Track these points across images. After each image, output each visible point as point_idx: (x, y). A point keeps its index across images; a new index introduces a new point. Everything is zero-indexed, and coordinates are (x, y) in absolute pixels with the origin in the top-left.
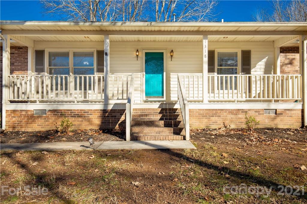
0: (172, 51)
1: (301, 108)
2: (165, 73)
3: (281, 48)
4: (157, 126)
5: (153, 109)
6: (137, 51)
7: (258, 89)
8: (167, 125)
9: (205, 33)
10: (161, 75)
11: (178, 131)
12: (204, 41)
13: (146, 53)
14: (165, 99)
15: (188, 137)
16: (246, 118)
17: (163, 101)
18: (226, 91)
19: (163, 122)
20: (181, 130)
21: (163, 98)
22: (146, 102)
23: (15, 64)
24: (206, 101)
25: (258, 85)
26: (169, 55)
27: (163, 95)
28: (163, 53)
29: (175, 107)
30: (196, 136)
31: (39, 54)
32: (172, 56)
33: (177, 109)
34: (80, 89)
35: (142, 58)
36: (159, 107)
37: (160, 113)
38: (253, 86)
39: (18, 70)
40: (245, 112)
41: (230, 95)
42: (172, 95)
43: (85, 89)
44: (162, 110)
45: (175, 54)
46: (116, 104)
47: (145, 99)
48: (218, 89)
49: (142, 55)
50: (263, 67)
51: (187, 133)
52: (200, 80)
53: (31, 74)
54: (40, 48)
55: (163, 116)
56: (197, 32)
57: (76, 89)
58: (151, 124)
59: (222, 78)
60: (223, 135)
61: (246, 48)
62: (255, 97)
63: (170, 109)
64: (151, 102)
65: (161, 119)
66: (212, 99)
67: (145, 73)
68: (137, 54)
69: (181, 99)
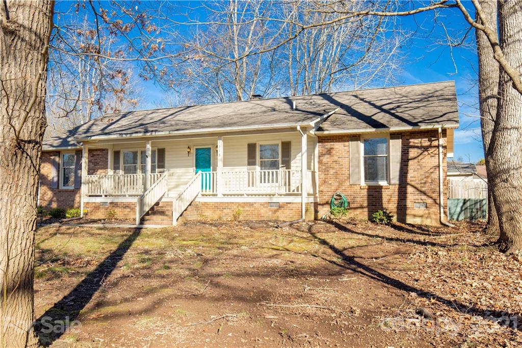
1: (301, 202)
2: (211, 168)
3: (319, 138)
9: (219, 135)
13: (196, 149)
15: (174, 223)
23: (100, 164)
24: (220, 195)
26: (215, 150)
28: (210, 149)
31: (117, 154)
35: (193, 154)
39: (102, 169)
49: (193, 151)
51: (174, 219)
53: (111, 172)
54: (117, 149)
56: (213, 134)
61: (286, 139)
62: (294, 191)
67: (195, 168)
68: (189, 150)
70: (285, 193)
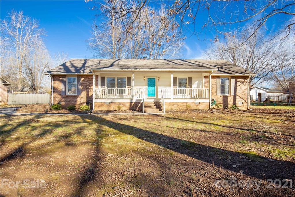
0: (159, 77)
1: (209, 102)
2: (156, 87)
3: (205, 76)
4: (153, 108)
5: (152, 102)
6: (144, 77)
7: (194, 93)
8: (157, 108)
9: (172, 72)
10: (154, 87)
11: (161, 110)
12: (171, 75)
13: (148, 78)
14: (156, 98)
15: (164, 112)
16: (187, 105)
17: (155, 99)
18: (182, 94)
19: (155, 107)
20: (162, 109)
21: (155, 97)
22: (148, 99)
24: (172, 99)
25: (194, 92)
26: (158, 79)
27: (155, 96)
28: (155, 78)
29: (160, 101)
30: (167, 112)
31: (103, 79)
32: (159, 79)
33: (160, 102)
34: (119, 93)
35: (146, 80)
36: (154, 101)
37: (154, 103)
38: (192, 92)
40: (187, 103)
41: (182, 96)
42: (159, 96)
43: (121, 93)
44: (155, 102)
45: (160, 79)
46: (137, 100)
47: (147, 98)
48: (179, 93)
49: (146, 79)
50: (197, 84)
51: (164, 110)
52: (170, 89)
53: (100, 87)
54: (103, 76)
55: (155, 104)
56: (169, 72)
57: (117, 93)
58: (150, 107)
59: (180, 89)
60: (177, 111)
61: (190, 76)
62: (193, 97)
63: (158, 102)
64: (150, 99)
65: (155, 106)
66: (175, 98)
67: (147, 86)
68: (144, 78)
69: (162, 98)
70: (189, 98)
